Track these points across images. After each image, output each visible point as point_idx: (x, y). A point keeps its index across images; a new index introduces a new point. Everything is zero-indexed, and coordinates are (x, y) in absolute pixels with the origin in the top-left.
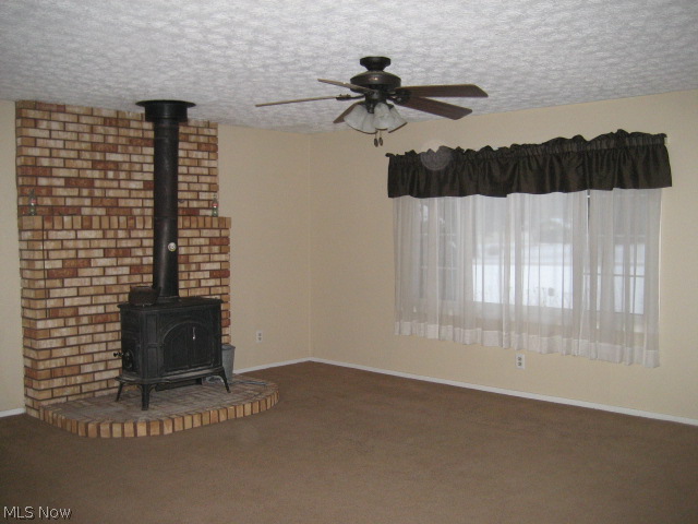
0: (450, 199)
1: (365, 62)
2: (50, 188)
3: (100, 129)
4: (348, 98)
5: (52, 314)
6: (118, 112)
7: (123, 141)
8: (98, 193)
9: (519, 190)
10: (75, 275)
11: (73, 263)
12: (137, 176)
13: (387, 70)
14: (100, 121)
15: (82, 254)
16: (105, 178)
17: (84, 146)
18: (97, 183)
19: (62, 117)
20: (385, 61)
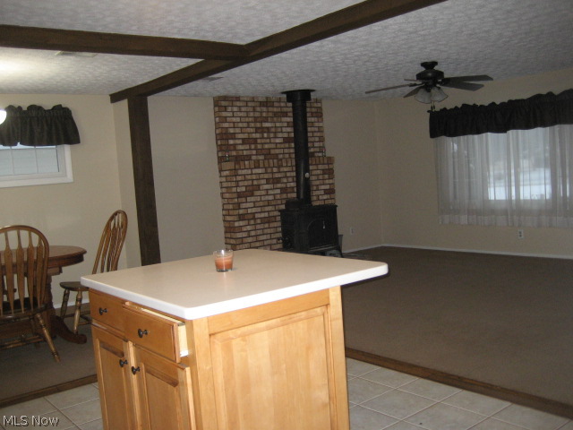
0: (470, 137)
1: (423, 64)
2: (235, 145)
3: (258, 109)
4: (415, 85)
5: (241, 218)
6: (267, 98)
7: (271, 114)
8: (259, 147)
10: (252, 195)
11: (251, 188)
12: (280, 135)
13: (436, 68)
14: (258, 104)
15: (255, 183)
16: (263, 138)
17: (250, 119)
18: (259, 141)
19: (238, 104)
20: (435, 63)
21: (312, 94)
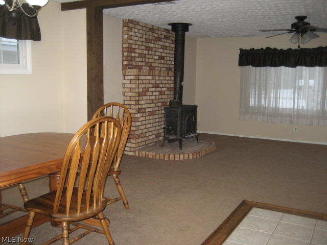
1: (297, 18)
2: (135, 57)
3: (148, 33)
5: (139, 111)
8: (147, 60)
9: (301, 65)
10: (145, 95)
11: (144, 90)
14: (148, 30)
15: (147, 86)
16: (149, 54)
17: (144, 40)
18: (147, 56)
19: (138, 27)
20: (305, 18)
21: (190, 27)
